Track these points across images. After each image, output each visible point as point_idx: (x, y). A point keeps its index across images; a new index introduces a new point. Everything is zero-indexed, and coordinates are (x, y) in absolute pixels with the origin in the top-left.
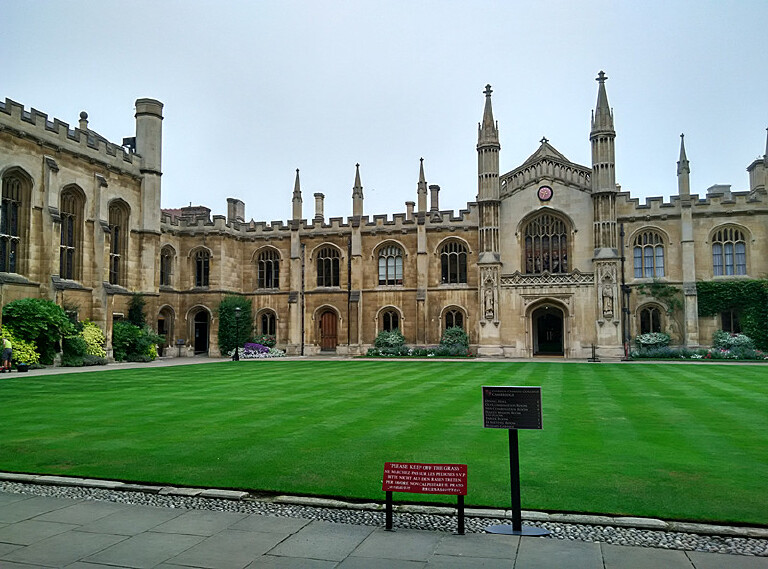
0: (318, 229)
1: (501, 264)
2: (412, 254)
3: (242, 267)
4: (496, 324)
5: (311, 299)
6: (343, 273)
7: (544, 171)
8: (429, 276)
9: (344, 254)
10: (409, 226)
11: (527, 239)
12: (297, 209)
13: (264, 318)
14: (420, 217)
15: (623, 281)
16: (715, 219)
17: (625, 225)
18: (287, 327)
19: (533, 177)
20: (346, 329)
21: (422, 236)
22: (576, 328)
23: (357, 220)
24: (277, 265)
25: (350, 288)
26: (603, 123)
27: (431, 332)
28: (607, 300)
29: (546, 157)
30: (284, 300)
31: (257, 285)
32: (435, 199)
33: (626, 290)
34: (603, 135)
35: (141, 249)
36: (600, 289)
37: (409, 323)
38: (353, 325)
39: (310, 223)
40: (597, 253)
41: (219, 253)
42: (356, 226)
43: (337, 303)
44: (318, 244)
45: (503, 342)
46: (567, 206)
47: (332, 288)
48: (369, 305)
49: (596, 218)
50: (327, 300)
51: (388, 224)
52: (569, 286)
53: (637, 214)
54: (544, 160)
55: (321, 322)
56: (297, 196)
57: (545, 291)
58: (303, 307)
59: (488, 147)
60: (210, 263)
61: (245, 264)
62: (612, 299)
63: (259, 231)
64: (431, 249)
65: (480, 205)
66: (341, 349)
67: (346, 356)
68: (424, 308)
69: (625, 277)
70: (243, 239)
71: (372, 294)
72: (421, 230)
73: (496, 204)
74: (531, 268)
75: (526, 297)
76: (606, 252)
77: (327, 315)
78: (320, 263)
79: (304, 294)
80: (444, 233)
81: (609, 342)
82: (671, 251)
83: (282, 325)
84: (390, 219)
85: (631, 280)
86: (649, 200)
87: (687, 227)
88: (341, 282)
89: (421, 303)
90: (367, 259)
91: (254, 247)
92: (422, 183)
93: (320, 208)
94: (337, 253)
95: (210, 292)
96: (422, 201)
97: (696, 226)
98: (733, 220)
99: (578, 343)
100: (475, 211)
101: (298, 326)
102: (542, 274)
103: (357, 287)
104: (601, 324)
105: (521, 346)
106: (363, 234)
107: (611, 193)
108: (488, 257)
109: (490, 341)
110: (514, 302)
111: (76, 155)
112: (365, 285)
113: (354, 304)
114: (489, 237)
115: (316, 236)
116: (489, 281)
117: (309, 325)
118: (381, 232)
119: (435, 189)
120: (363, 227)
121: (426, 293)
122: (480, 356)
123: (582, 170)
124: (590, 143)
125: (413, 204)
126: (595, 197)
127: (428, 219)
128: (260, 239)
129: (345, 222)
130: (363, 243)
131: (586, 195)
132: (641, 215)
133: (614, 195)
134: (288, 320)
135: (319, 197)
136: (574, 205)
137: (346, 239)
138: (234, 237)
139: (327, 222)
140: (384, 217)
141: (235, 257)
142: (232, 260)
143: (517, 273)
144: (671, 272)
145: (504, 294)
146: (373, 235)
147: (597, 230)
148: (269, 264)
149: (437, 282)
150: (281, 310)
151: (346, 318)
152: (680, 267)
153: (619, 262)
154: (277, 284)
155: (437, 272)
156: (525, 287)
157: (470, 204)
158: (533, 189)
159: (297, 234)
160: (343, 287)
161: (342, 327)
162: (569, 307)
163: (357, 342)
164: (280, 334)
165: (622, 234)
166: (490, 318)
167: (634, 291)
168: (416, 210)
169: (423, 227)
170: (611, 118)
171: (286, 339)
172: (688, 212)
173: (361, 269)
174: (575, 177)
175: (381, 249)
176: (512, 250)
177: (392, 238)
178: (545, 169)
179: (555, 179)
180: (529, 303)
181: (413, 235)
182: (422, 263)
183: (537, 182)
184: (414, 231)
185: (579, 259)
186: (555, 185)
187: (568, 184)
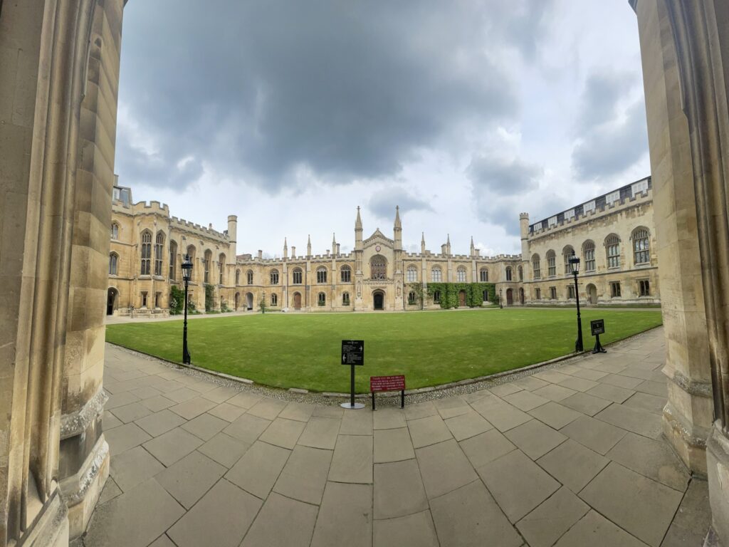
0: (294, 261)
1: (363, 275)
2: (330, 270)
4: (361, 298)
5: (291, 289)
6: (303, 278)
8: (337, 279)
9: (304, 271)
10: (329, 259)
11: (372, 265)
12: (286, 253)
14: (333, 256)
15: (404, 283)
16: (433, 262)
17: (405, 262)
18: (282, 300)
19: (374, 242)
20: (305, 301)
21: (334, 263)
22: (388, 299)
23: (308, 257)
24: (278, 276)
25: (306, 284)
26: (398, 225)
28: (398, 289)
29: (378, 235)
30: (280, 289)
31: (270, 283)
32: (339, 249)
33: (405, 285)
34: (398, 229)
35: (229, 271)
36: (396, 285)
37: (329, 299)
38: (307, 299)
39: (290, 258)
40: (395, 272)
41: (256, 271)
42: (309, 259)
43: (301, 290)
44: (294, 266)
45: (364, 306)
46: (385, 254)
47: (299, 284)
48: (314, 291)
49: (395, 259)
50: (297, 289)
51: (320, 258)
52: (386, 284)
53: (408, 258)
55: (295, 298)
56: (286, 248)
57: (378, 285)
58: (288, 292)
59: (359, 229)
61: (265, 275)
62: (400, 289)
63: (271, 262)
64: (337, 269)
65: (356, 251)
66: (303, 309)
67: (304, 311)
69: (404, 281)
70: (265, 266)
71: (315, 287)
72: (333, 261)
73: (361, 251)
74: (373, 278)
75: (372, 288)
76: (398, 272)
77: (298, 294)
78: (294, 274)
79: (288, 286)
80: (343, 262)
81: (399, 304)
82: (419, 272)
83: (280, 299)
84: (322, 256)
85: (406, 282)
86: (412, 254)
87: (424, 263)
89: (334, 290)
90: (313, 272)
91: (269, 269)
92: (334, 243)
93: (294, 252)
94: (301, 270)
95: (253, 286)
96: (334, 250)
97: (427, 264)
98: (438, 263)
99: (388, 305)
100: (354, 254)
101: (286, 299)
102: (377, 279)
103: (309, 284)
104: (396, 298)
105: (371, 305)
106: (311, 263)
108: (359, 272)
109: (359, 305)
110: (368, 290)
111: (209, 239)
112: (312, 283)
113: (308, 291)
114: (358, 263)
115: (293, 263)
116: (359, 281)
117: (290, 299)
118: (318, 262)
119: (338, 245)
120: (311, 260)
121: (336, 286)
122: (355, 311)
123: (391, 241)
124: (393, 231)
125: (330, 251)
126: (396, 251)
127: (336, 257)
128: (271, 265)
129: (304, 258)
130: (311, 266)
131: (391, 251)
132: (410, 259)
133: (400, 251)
134: (282, 297)
135: (294, 248)
136: (387, 253)
137: (304, 265)
138: (262, 265)
139: (297, 258)
140: (319, 256)
141: (262, 273)
143: (369, 279)
144: (419, 279)
145: (364, 285)
146: (315, 263)
147: (395, 264)
148: (274, 275)
149: (340, 282)
150: (279, 293)
151: (304, 296)
152: (422, 278)
153: (402, 275)
154: (278, 283)
155: (340, 278)
156: (371, 284)
157: (352, 252)
158: (374, 247)
159: (285, 263)
160: (303, 283)
161: (303, 300)
162: (386, 291)
164: (279, 303)
165: (403, 265)
166: (359, 296)
167: (407, 286)
168: (331, 253)
170: (400, 223)
171: (281, 305)
172: (425, 259)
173: (310, 276)
174: (388, 243)
175: (318, 268)
176: (366, 270)
177: (323, 264)
178: (378, 239)
179: (381, 244)
180: (373, 290)
181: (330, 263)
182: (334, 274)
183: (375, 244)
184: (331, 261)
185: (389, 274)
186: (382, 246)
187: (386, 246)
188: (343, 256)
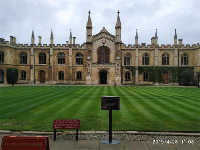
0: (39, 47)
1: (92, 60)
2: (68, 56)
3: (15, 57)
4: (90, 76)
5: (37, 68)
6: (47, 60)
7: (104, 36)
8: (73, 62)
9: (48, 55)
10: (67, 48)
11: (99, 53)
12: (33, 41)
13: (22, 73)
14: (70, 46)
15: (122, 65)
16: (143, 51)
17: (123, 51)
18: (30, 76)
19: (101, 37)
20: (48, 77)
21: (70, 51)
22: (110, 77)
23: (51, 45)
24: (26, 57)
25: (49, 65)
26: (118, 24)
27: (73, 78)
28: (118, 70)
30: (28, 68)
31: (20, 63)
32: (74, 41)
33: (122, 68)
34: (118, 28)
36: (116, 67)
37: (67, 75)
38: (50, 75)
39: (37, 45)
40: (116, 58)
41: (7, 53)
42: (51, 47)
43: (45, 67)
44: (39, 51)
45: (92, 81)
46: (109, 45)
47: (44, 64)
48: (55, 70)
49: (116, 49)
50: (42, 68)
51: (61, 47)
52: (109, 66)
53: (126, 49)
54: (104, 33)
55: (40, 74)
56: (33, 36)
57: (103, 67)
58: (35, 70)
59: (89, 28)
60: (4, 56)
61: (16, 56)
62: (119, 70)
63: (21, 47)
64: (73, 55)
65: (87, 43)
66: (46, 82)
67: (48, 84)
68: (71, 71)
69: (122, 64)
70: (15, 49)
71: (56, 67)
72: (70, 49)
73: (91, 43)
74: (100, 62)
75: (98, 69)
76: (118, 58)
77: (42, 73)
78: (40, 57)
79: (35, 66)
80: (77, 51)
81: (118, 81)
82: (133, 58)
83: (28, 75)
85: (124, 65)
86: (129, 45)
87: (137, 52)
88: (47, 63)
89: (70, 70)
90: (55, 57)
91: (19, 51)
92: (71, 36)
94: (45, 55)
95: (4, 65)
96: (71, 41)
97: (139, 52)
98: (147, 51)
99: (111, 81)
100: (85, 45)
101: (33, 75)
102: (103, 63)
103: (52, 64)
104: (116, 76)
105: (97, 81)
106: (53, 49)
107: (119, 43)
108: (89, 58)
109: (89, 80)
110: (95, 70)
112: (54, 64)
113: (50, 70)
114: (89, 52)
115: (39, 49)
116: (89, 64)
117: (37, 75)
118: (59, 49)
119: (75, 38)
120: (53, 47)
121: (72, 67)
122: (86, 84)
123: (113, 36)
124: (115, 29)
125: (68, 42)
126: (116, 44)
127: (72, 46)
128: (21, 49)
130: (53, 52)
132: (127, 49)
133: (120, 43)
134: (30, 73)
135: (40, 37)
136: (110, 45)
137: (48, 50)
138: (12, 48)
139: (42, 45)
140: (60, 45)
141: (13, 54)
142: (12, 55)
143: (96, 63)
144: (133, 63)
145: (93, 68)
146: (57, 50)
147: (116, 52)
148: (24, 57)
149: (75, 64)
150: (27, 71)
151: (48, 73)
152: (135, 62)
153: (121, 61)
154: (26, 63)
155: (75, 61)
156: (98, 66)
157: (84, 43)
158: (101, 40)
159: (33, 48)
161: (47, 76)
162: (109, 72)
163: (51, 80)
164: (27, 78)
165: (122, 54)
166: (89, 74)
167: (124, 68)
168: (69, 44)
169: (71, 48)
170: (120, 23)
171: (29, 79)
172: (138, 49)
173: (53, 59)
174: (111, 38)
175: (59, 54)
176: (95, 56)
177: (62, 51)
178: (104, 35)
179: (106, 38)
180: (99, 70)
181: (68, 51)
182: (71, 58)
183: (101, 38)
184: (69, 49)
185: (112, 59)
186: (106, 40)
187: (110, 40)
188: (78, 46)
